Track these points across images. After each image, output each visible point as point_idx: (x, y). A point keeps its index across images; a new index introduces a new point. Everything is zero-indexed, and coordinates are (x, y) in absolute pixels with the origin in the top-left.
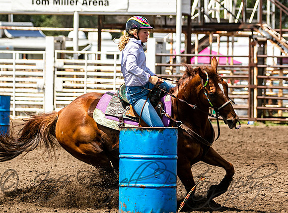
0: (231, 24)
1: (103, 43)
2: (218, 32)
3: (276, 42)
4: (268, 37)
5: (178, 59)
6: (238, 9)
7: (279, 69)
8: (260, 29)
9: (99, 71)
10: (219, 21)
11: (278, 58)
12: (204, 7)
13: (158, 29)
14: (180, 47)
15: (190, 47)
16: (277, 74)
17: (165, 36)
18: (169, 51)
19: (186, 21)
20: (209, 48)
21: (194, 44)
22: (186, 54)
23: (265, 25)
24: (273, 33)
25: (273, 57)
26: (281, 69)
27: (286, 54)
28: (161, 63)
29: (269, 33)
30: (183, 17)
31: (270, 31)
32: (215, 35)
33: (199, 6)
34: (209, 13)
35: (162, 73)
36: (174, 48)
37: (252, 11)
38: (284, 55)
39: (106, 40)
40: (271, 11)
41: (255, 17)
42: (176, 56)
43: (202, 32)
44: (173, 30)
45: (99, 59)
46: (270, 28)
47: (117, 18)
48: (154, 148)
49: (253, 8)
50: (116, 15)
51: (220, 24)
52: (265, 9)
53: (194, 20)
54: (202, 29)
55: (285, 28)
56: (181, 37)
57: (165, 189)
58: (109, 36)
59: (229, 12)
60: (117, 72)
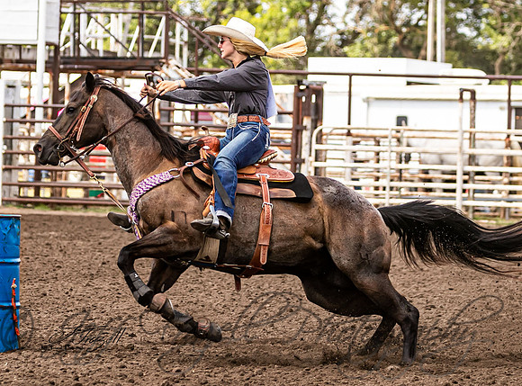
0: (121, 58)
2: (100, 71)
7: (192, 128)
8: (164, 67)
10: (101, 54)
11: (192, 112)
12: (79, 32)
14: (42, 93)
15: (57, 93)
16: (190, 136)
18: (25, 100)
19: (52, 54)
21: (64, 89)
22: (50, 105)
23: (172, 62)
24: (184, 73)
25: (184, 110)
26: (196, 128)
28: (12, 117)
29: (178, 74)
30: (47, 47)
31: (180, 71)
34: (88, 41)
35: (14, 132)
36: (32, 95)
37: (153, 40)
40: (182, 40)
42: (35, 107)
43: (75, 71)
44: (32, 67)
46: (180, 66)
49: (155, 35)
51: (104, 58)
54: (76, 66)
55: (203, 65)
56: (43, 78)
59: (117, 41)
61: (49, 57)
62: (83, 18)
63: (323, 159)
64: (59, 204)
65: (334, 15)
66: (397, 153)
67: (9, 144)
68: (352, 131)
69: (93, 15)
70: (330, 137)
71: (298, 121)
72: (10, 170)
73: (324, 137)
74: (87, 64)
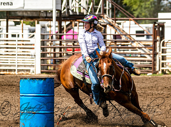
0: (85, 15)
1: (9, 28)
2: (77, 20)
3: (112, 26)
4: (107, 23)
5: (54, 37)
6: (89, 6)
7: (114, 42)
8: (102, 18)
9: (7, 44)
10: (78, 14)
11: (114, 35)
12: (69, 5)
13: (42, 19)
14: (55, 29)
15: (61, 29)
16: (113, 45)
17: (46, 23)
18: (49, 32)
19: (59, 14)
20: (72, 30)
21: (64, 28)
22: (59, 34)
23: (105, 16)
24: (110, 20)
25: (111, 35)
26: (116, 42)
27: (118, 33)
28: (44, 39)
29: (108, 21)
30: (57, 11)
31: (109, 20)
32: (76, 22)
33: (66, 5)
34: (72, 9)
35: (45, 45)
36: (52, 30)
37: (98, 8)
38: (117, 33)
39: (11, 26)
40: (109, 7)
41: (100, 11)
42: (53, 35)
43: (68, 21)
44: (51, 19)
45: (7, 37)
46: (108, 17)
47: (18, 13)
48: (40, 90)
49: (98, 5)
50: (17, 11)
51: (79, 15)
52: (106, 6)
53: (64, 13)
54: (68, 19)
55: (118, 17)
56: (55, 23)
57: (47, 114)
58: (13, 23)
59: (84, 8)
60: (18, 45)
67: (43, 50)
71: (155, 38)
72: (43, 59)
73: (165, 44)
74: (73, 18)
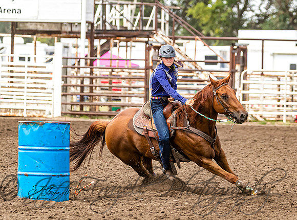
0: (129, 31)
1: (15, 47)
2: (117, 38)
4: (162, 43)
8: (155, 36)
10: (118, 28)
12: (105, 15)
14: (85, 51)
15: (93, 51)
18: (74, 54)
19: (90, 28)
22: (89, 57)
23: (159, 32)
28: (67, 65)
30: (87, 24)
31: (164, 38)
32: (116, 41)
33: (101, 14)
34: (110, 21)
36: (78, 52)
37: (148, 20)
39: (18, 44)
40: (165, 20)
43: (103, 38)
44: (78, 36)
45: (12, 61)
46: (164, 35)
49: (149, 17)
50: (27, 22)
52: (160, 18)
53: (97, 27)
54: (104, 35)
55: (178, 35)
56: (85, 42)
58: (22, 41)
59: (127, 20)
60: (28, 72)
61: (88, 30)
62: (108, 7)
63: (248, 89)
64: (94, 115)
65: (253, 5)
66: (290, 86)
67: (65, 81)
68: (264, 73)
69: (114, 6)
70: (251, 76)
71: (233, 67)
72: (66, 95)
73: (248, 76)
74: (110, 34)
